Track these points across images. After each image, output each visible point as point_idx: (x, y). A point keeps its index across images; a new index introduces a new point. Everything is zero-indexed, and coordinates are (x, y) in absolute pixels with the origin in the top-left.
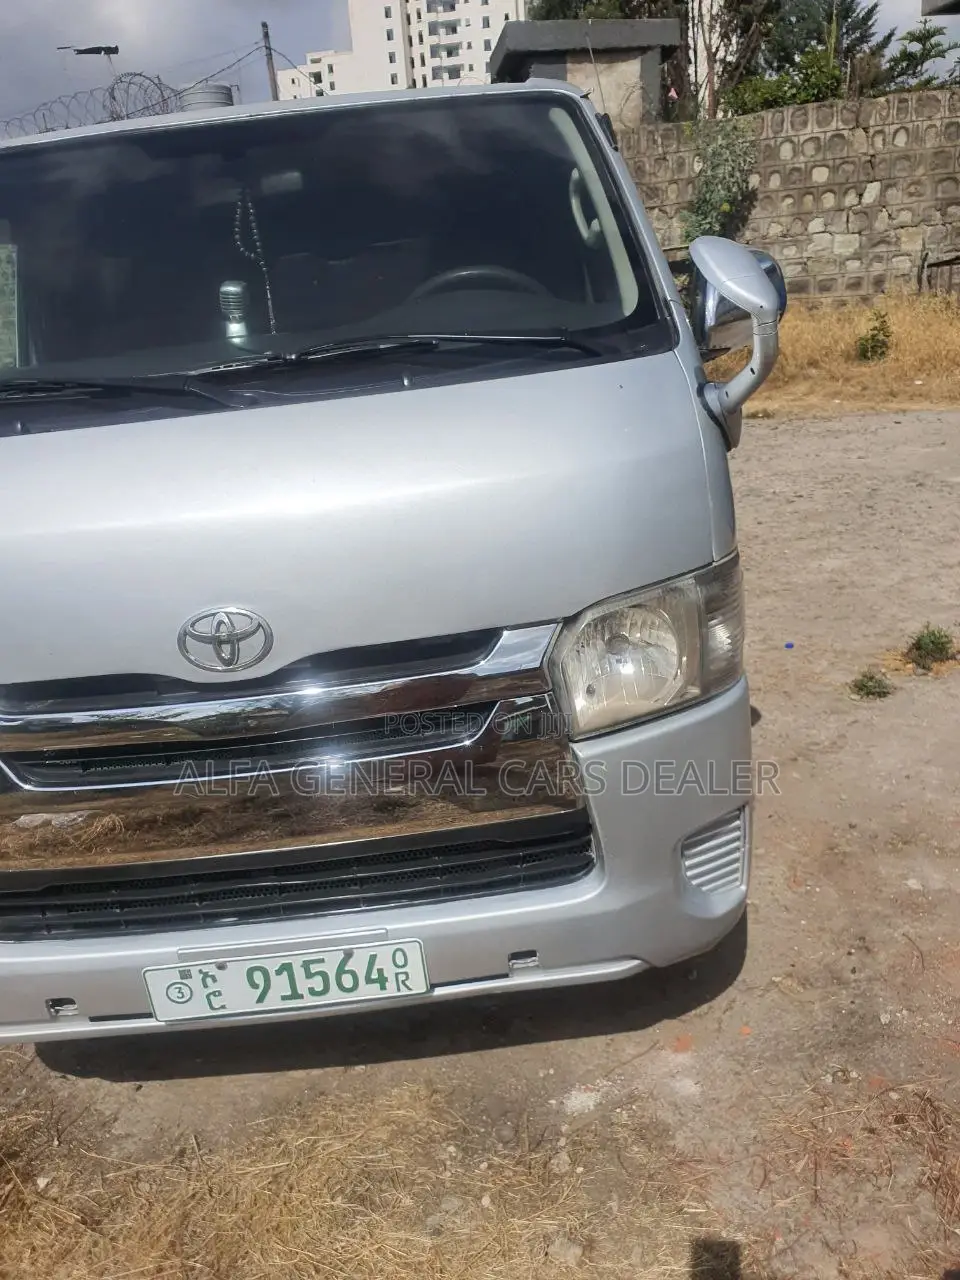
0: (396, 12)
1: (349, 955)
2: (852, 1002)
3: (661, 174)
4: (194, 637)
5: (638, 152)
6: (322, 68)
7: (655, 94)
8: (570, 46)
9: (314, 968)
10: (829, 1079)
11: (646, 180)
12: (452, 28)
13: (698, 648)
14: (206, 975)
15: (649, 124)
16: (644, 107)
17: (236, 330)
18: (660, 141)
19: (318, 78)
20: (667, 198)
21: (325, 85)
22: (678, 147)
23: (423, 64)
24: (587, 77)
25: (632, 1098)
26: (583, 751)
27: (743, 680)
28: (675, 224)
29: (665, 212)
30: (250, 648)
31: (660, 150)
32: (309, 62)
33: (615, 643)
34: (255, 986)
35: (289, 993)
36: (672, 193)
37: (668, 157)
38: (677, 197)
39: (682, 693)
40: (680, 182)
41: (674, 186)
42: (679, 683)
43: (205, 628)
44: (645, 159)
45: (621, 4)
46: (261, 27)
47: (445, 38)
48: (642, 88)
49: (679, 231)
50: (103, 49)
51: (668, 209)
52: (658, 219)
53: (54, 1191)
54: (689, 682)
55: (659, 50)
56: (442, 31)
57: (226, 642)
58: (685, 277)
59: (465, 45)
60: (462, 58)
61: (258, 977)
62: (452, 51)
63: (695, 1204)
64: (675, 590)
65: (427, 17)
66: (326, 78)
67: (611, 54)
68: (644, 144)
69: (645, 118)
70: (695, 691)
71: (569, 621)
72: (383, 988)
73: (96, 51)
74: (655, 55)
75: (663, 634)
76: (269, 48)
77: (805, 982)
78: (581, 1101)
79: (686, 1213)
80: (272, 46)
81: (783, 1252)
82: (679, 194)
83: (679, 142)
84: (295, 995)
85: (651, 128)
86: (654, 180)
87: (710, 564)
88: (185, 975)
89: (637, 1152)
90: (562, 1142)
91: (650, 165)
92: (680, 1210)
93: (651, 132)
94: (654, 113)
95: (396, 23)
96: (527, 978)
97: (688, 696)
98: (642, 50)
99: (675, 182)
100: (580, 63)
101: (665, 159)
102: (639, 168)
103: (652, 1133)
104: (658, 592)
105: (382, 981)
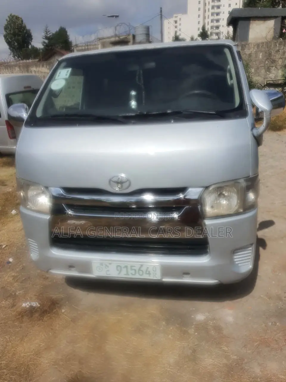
0: (202, 3)
1: (142, 266)
2: (282, 306)
3: (277, 56)
4: (112, 181)
5: (271, 49)
6: (178, 19)
7: (278, 30)
8: (253, 16)
9: (133, 268)
10: (270, 324)
11: (272, 57)
12: (218, 7)
13: (243, 199)
14: (106, 265)
15: (275, 40)
16: (274, 35)
17: (133, 104)
18: (278, 46)
19: (176, 22)
20: (278, 63)
21: (178, 24)
22: (284, 48)
23: (208, 18)
24: (257, 25)
25: (214, 319)
26: (207, 222)
27: (256, 210)
28: (280, 72)
29: (277, 68)
30: (125, 185)
31: (278, 48)
32: (174, 17)
33: (221, 195)
34: (118, 270)
35: (125, 273)
36: (280, 62)
37: (280, 50)
38: (282, 63)
39: (237, 210)
40: (283, 59)
41: (281, 60)
42: (236, 208)
43: (115, 179)
44: (273, 51)
45: (272, 1)
46: (160, 9)
47: (216, 10)
48: (274, 29)
49: (280, 74)
50: (115, 16)
51: (278, 67)
52: (274, 70)
53: (65, 313)
54: (239, 208)
55: (281, 17)
56: (216, 8)
57: (120, 182)
58: (281, 89)
59: (222, 13)
60: (220, 17)
61: (119, 268)
62: (218, 14)
63: (225, 347)
64: (239, 182)
65: (212, 4)
66: (178, 22)
67: (265, 18)
68: (273, 46)
69: (274, 38)
70: (241, 210)
71: (207, 188)
72: (150, 276)
73: (113, 16)
74: (280, 19)
75: (234, 194)
76: (161, 15)
77: (270, 298)
78: (200, 317)
79: (222, 349)
80: (163, 14)
81: (246, 363)
82: (283, 62)
83: (284, 46)
84: (127, 274)
85: (276, 41)
86: (274, 57)
87: (249, 177)
88: (102, 264)
89: (213, 332)
90: (193, 327)
91: (274, 53)
92: (221, 348)
93: (276, 43)
94: (277, 37)
95: (201, 6)
96: (187, 280)
97: (239, 212)
98: (275, 17)
99: (282, 58)
100: (255, 20)
101: (279, 51)
102: (270, 54)
103: (218, 329)
104: (232, 183)
105: (149, 274)
